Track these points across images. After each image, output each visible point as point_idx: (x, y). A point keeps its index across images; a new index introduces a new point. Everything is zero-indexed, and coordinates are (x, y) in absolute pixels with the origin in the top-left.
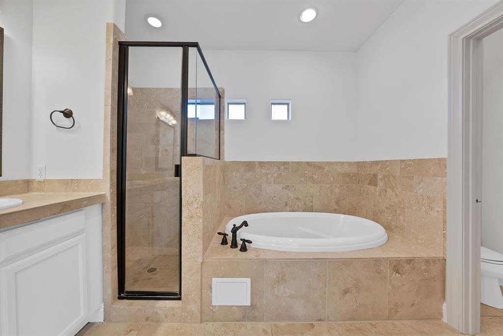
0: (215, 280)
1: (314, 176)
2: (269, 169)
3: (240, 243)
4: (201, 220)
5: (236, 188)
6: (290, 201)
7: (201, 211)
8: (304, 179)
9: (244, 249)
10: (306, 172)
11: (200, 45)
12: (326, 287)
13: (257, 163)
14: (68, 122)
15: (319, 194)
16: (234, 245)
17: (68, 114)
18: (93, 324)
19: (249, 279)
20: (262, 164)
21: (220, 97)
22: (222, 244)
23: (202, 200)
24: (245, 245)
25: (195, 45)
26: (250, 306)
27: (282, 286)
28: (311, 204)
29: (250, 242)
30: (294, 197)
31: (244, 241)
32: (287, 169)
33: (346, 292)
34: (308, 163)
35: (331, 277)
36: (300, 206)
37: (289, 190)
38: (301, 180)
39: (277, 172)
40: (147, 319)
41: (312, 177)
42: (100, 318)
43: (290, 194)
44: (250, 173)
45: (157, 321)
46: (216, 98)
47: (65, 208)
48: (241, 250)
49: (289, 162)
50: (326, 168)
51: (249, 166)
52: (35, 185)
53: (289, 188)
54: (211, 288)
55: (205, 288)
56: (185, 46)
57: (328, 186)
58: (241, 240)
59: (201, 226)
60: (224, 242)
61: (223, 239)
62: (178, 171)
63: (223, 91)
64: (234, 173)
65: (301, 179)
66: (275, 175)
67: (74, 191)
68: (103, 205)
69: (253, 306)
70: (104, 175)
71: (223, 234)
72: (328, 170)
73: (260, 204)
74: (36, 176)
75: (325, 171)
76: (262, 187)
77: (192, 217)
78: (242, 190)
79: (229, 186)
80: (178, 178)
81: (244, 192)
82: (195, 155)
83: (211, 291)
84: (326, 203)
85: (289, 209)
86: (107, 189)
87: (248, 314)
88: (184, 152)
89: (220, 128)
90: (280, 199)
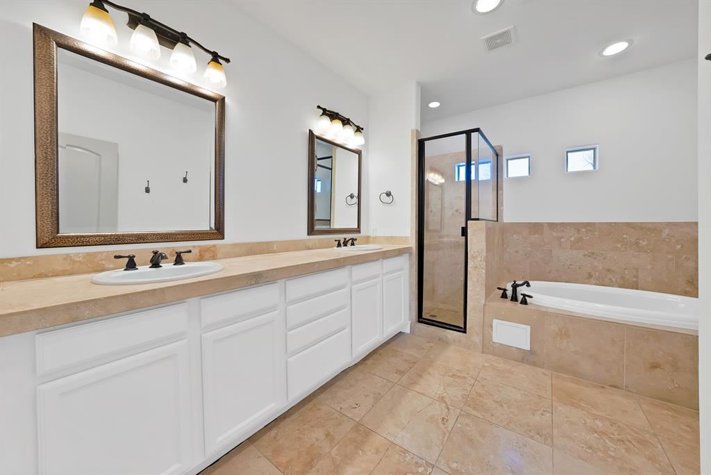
0: (495, 321)
1: (641, 242)
2: (563, 231)
3: (520, 298)
4: (484, 271)
5: (517, 252)
6: (597, 271)
7: (484, 264)
8: (622, 245)
9: (524, 302)
10: (625, 236)
11: (482, 129)
12: (624, 354)
13: (545, 225)
14: (388, 199)
15: (649, 267)
16: (514, 298)
17: (388, 194)
18: (404, 333)
19: (529, 327)
20: (552, 226)
21: (497, 156)
22: (502, 297)
23: (485, 255)
24: (525, 299)
25: (477, 130)
26: (529, 351)
27: (565, 341)
28: (635, 279)
29: (530, 297)
30: (603, 268)
31: (524, 295)
32: (591, 231)
33: (655, 366)
34: (629, 225)
35: (631, 345)
36: (614, 280)
37: (595, 258)
38: (617, 247)
39: (576, 236)
40: (440, 339)
41: (637, 244)
42: (408, 331)
43: (596, 264)
44: (536, 236)
45: (447, 343)
46: (493, 157)
47: (385, 255)
48: (521, 303)
49: (594, 224)
50: (667, 231)
51: (535, 228)
52: (371, 239)
53: (594, 257)
54: (492, 327)
55: (487, 327)
56: (468, 133)
57: (670, 256)
58: (522, 294)
59: (484, 275)
60: (504, 296)
61: (503, 294)
62: (464, 232)
63: (501, 149)
64: (515, 236)
65: (616, 245)
66: (572, 239)
67: (393, 244)
68: (411, 254)
69: (532, 352)
70: (412, 234)
71: (502, 289)
72: (668, 235)
73: (550, 272)
74: (371, 234)
75: (664, 236)
76: (553, 252)
77: (476, 267)
78: (526, 255)
79: (508, 250)
80: (464, 238)
81: (528, 258)
82: (478, 219)
83: (492, 330)
84: (666, 280)
85: (594, 282)
86: (413, 243)
87: (527, 358)
88: (468, 217)
89: (498, 188)
90: (580, 268)
